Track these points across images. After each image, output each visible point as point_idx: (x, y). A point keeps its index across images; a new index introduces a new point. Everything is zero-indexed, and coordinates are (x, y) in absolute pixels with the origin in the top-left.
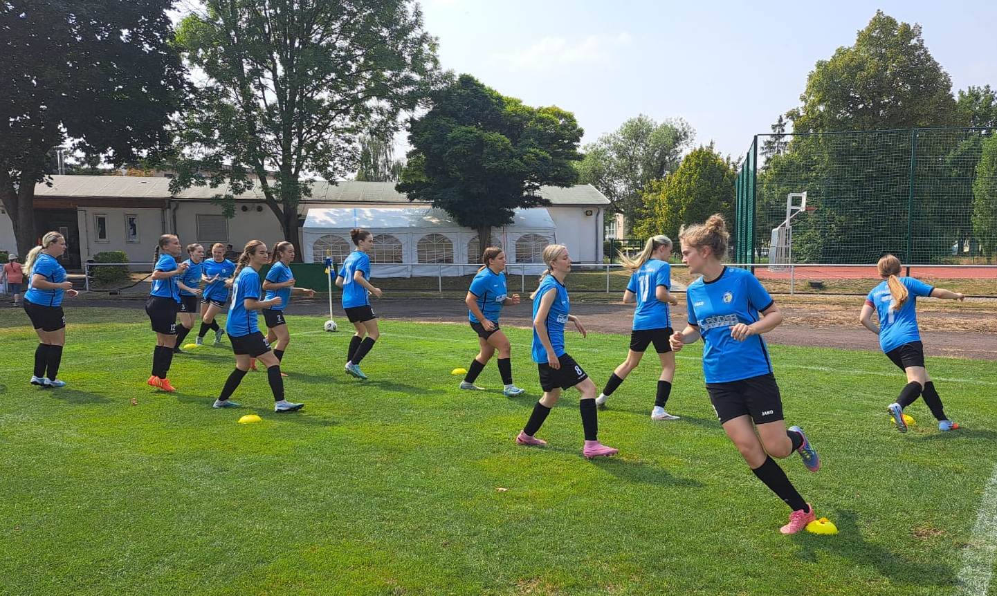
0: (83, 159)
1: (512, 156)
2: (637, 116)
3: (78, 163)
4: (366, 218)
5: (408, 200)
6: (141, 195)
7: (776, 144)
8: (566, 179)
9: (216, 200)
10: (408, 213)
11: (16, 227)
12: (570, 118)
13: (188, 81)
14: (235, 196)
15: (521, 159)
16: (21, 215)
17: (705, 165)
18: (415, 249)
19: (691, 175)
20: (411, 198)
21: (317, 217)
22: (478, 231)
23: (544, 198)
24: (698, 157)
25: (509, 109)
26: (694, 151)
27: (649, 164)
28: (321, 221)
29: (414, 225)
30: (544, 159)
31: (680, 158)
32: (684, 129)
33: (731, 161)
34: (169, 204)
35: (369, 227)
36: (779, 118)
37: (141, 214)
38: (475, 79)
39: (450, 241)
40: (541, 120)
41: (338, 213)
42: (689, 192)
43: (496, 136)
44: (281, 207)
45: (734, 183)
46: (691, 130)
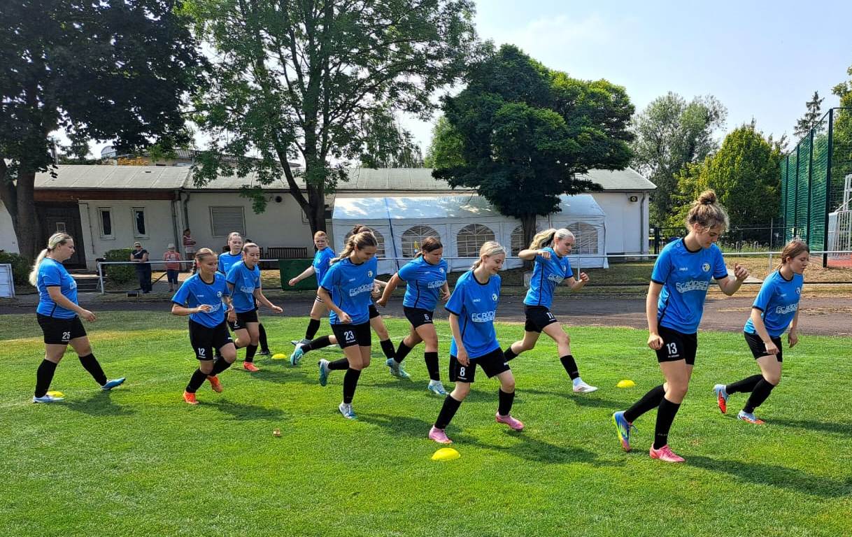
0: (69, 149)
1: (567, 135)
2: (666, 95)
3: (64, 153)
4: (400, 207)
5: (450, 187)
6: (148, 186)
7: (811, 124)
8: (618, 161)
9: (245, 191)
10: (443, 202)
11: (16, 222)
12: (620, 93)
13: (202, 55)
14: (263, 186)
15: (576, 139)
16: (21, 208)
17: (748, 145)
18: (455, 240)
19: (734, 158)
20: (453, 184)
21: (344, 206)
22: (522, 220)
23: (594, 182)
24: (741, 137)
25: (558, 83)
26: (737, 130)
27: (678, 146)
28: (350, 212)
29: (452, 215)
30: (600, 139)
31: (711, 140)
32: (714, 108)
33: (774, 140)
34: (179, 195)
35: (403, 218)
36: (814, 94)
37: (150, 207)
38: (519, 50)
39: (492, 232)
40: (593, 95)
41: (368, 203)
42: (732, 176)
43: (548, 113)
44: (306, 197)
45: (778, 165)
46: (723, 109)
